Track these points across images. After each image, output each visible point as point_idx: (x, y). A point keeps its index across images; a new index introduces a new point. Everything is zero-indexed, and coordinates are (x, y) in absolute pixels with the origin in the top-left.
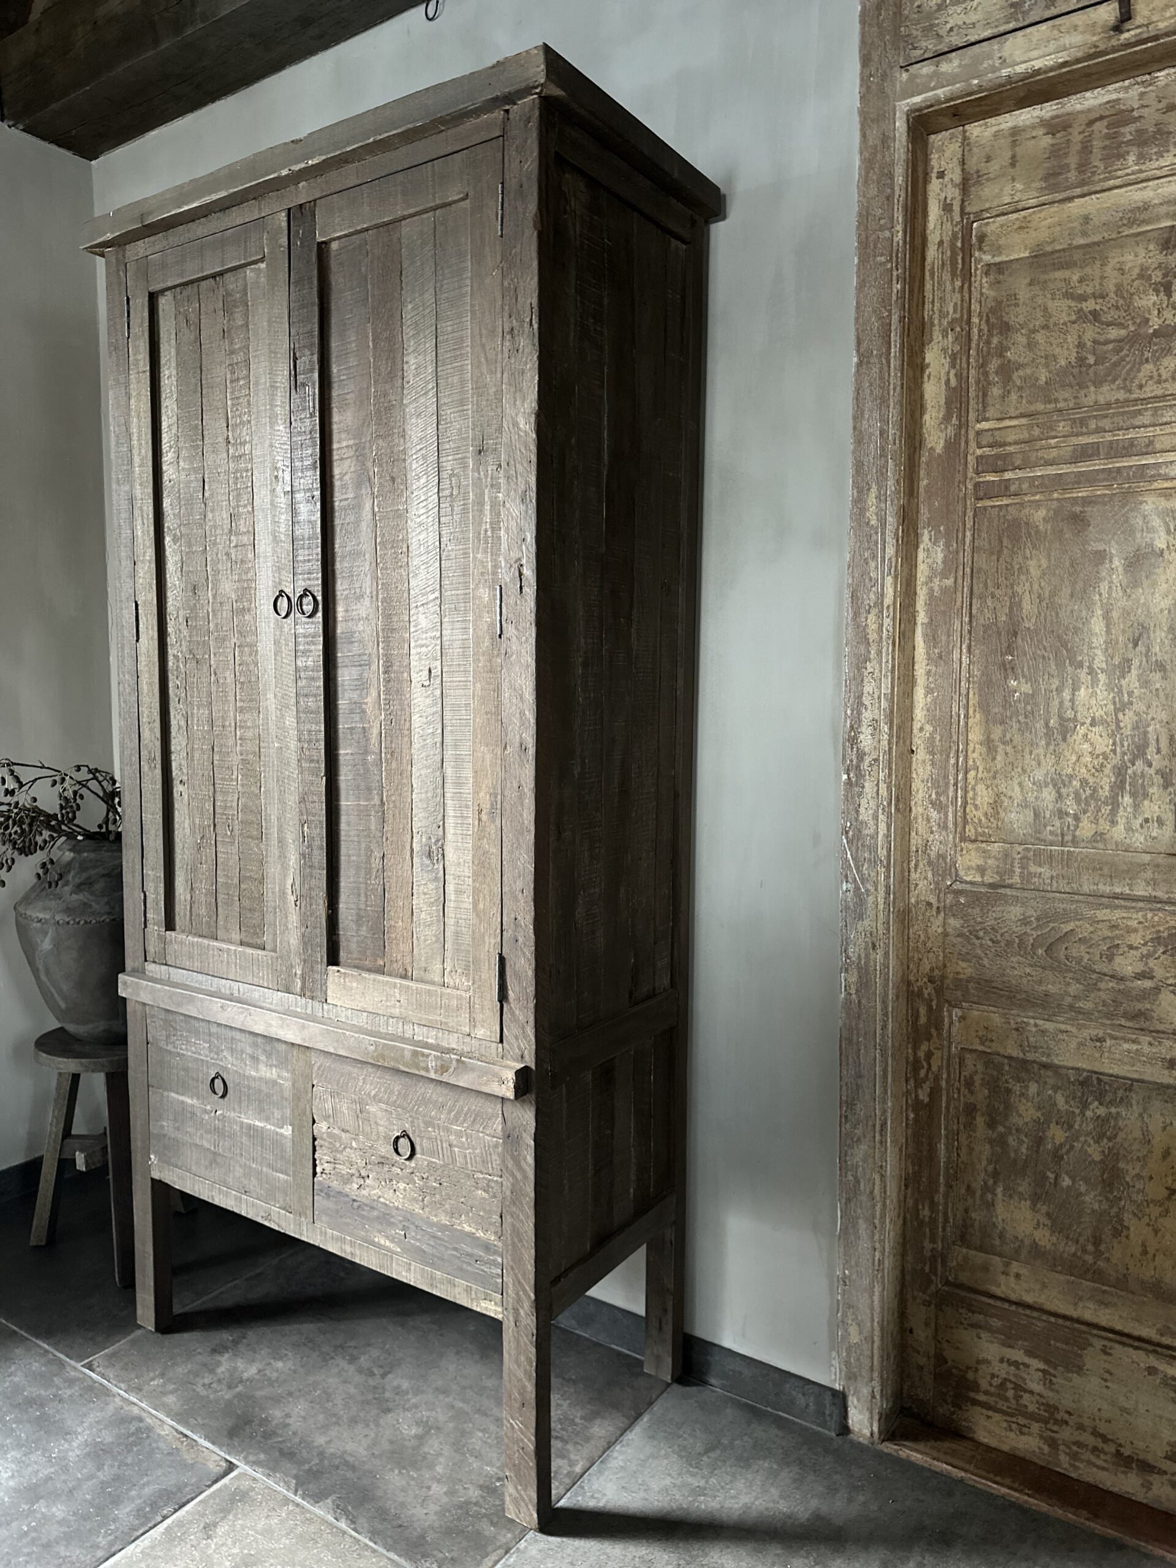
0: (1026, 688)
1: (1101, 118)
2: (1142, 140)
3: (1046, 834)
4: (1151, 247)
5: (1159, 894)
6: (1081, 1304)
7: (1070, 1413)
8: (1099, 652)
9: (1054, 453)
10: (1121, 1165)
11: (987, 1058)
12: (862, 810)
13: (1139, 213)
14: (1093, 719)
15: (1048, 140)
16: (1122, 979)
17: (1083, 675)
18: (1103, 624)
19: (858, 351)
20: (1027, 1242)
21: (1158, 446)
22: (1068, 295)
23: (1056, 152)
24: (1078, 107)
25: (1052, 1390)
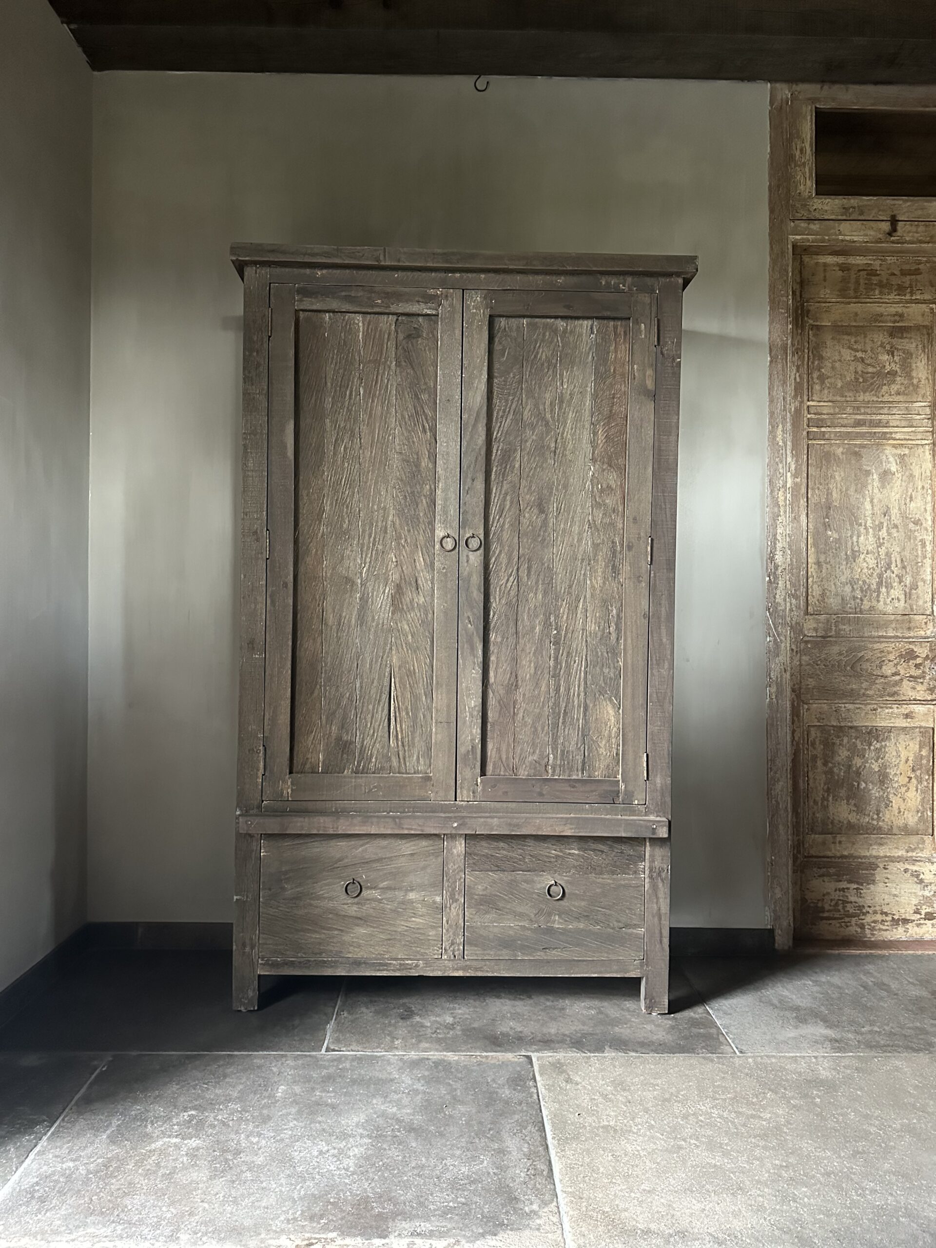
0: (836, 536)
1: (864, 270)
2: (881, 285)
3: (847, 609)
4: (885, 333)
5: (898, 634)
6: (871, 848)
7: (869, 907)
8: (869, 518)
9: (846, 421)
10: (888, 771)
11: (822, 729)
12: (777, 596)
13: (878, 317)
14: (867, 551)
15: (840, 273)
16: (886, 677)
17: (862, 529)
18: (870, 506)
19: (770, 355)
20: (845, 822)
21: (891, 424)
22: (850, 348)
23: (844, 280)
24: (854, 262)
25: (861, 897)
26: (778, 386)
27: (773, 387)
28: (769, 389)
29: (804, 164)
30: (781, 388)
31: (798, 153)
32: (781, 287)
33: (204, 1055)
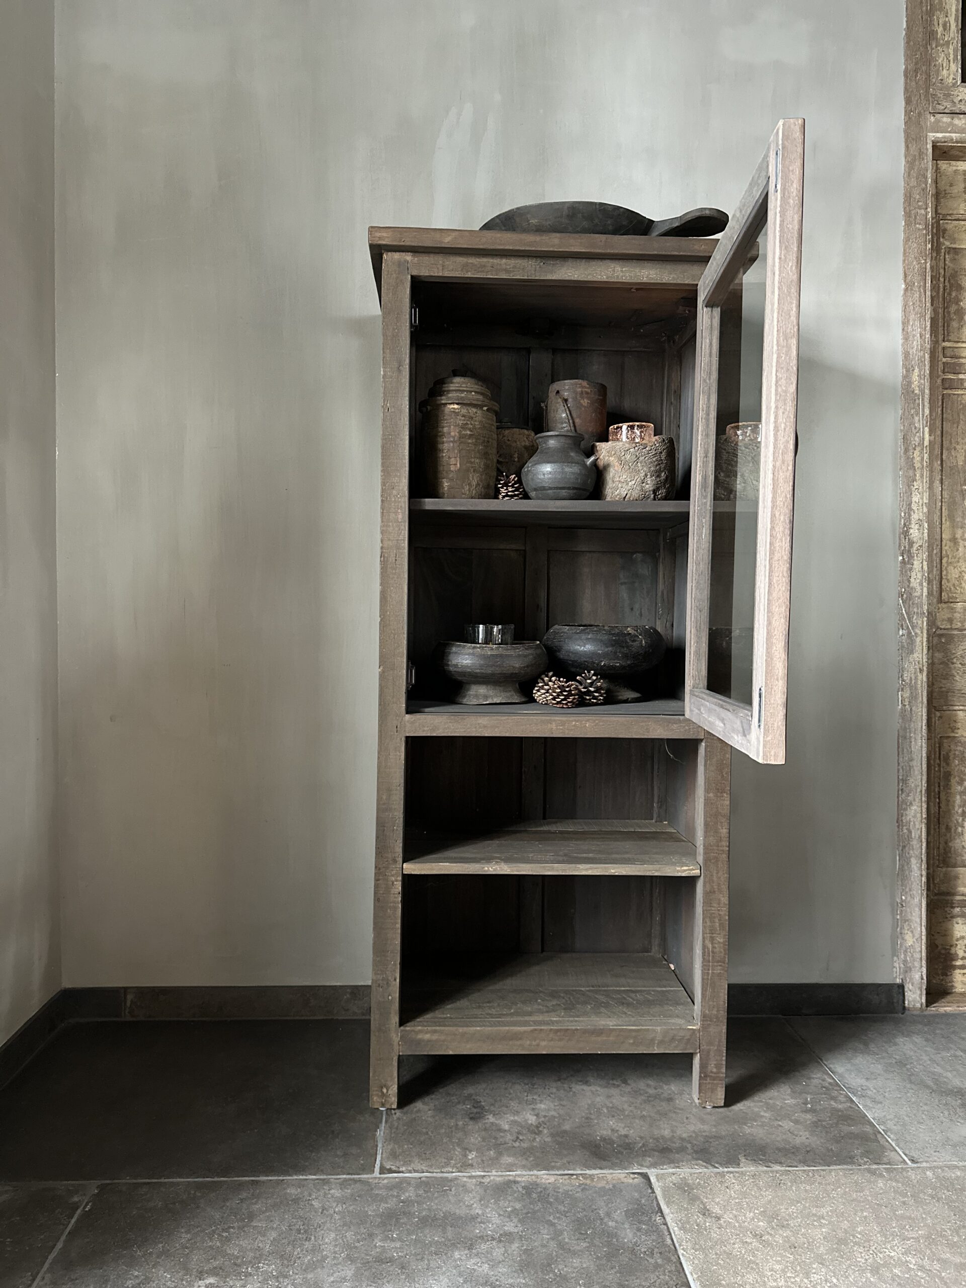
11: (957, 740)
12: (912, 580)
19: (905, 281)
26: (914, 320)
27: (908, 321)
28: (903, 323)
29: (948, 43)
30: (917, 323)
31: (940, 30)
32: (918, 197)
33: (221, 1182)
